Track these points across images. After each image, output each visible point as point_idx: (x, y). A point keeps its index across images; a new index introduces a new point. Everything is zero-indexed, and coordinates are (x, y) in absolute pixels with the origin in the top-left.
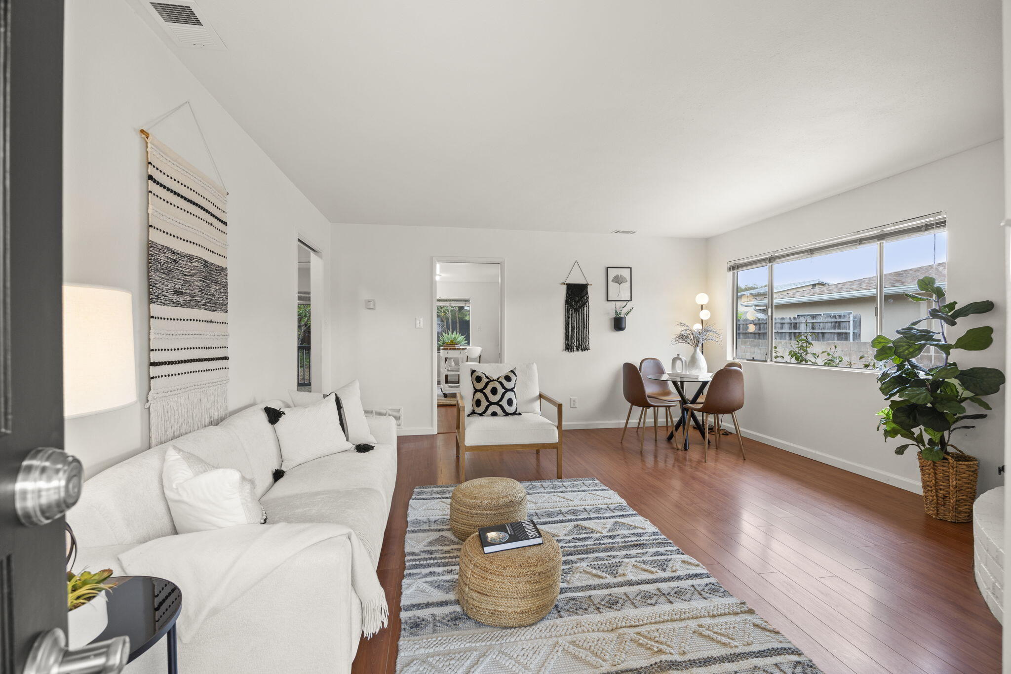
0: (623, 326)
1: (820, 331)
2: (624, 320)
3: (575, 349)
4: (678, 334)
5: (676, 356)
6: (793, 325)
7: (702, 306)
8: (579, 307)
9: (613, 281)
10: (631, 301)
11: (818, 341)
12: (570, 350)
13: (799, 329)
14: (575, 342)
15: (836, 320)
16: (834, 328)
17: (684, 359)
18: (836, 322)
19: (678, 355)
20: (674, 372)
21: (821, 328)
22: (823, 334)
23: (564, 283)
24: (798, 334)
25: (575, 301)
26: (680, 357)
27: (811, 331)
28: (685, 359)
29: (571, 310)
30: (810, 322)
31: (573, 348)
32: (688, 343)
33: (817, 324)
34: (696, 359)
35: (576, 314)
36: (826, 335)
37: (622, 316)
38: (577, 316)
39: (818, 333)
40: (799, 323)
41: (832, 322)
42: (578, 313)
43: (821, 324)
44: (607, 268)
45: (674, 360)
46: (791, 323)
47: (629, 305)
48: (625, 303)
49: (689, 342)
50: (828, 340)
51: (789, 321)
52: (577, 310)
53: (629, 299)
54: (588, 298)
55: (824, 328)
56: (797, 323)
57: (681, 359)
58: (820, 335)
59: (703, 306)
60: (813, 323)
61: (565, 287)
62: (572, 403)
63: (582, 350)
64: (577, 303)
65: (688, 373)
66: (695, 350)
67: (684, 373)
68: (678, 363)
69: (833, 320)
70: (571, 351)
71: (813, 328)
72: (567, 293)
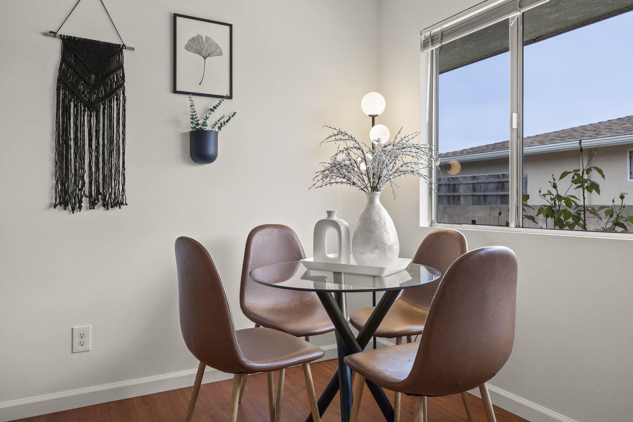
0: (211, 151)
1: (482, 194)
2: (212, 137)
3: (85, 202)
4: (328, 161)
5: (325, 216)
6: (451, 187)
7: (373, 117)
8: (99, 100)
9: (188, 48)
10: (230, 97)
11: (480, 204)
12: (70, 207)
13: (458, 192)
14: (87, 185)
15: (499, 180)
16: (497, 189)
17: (343, 223)
18: (499, 182)
19: (330, 213)
20: (319, 260)
21: (482, 189)
22: (485, 196)
23: (53, 34)
24: (456, 198)
25: (87, 83)
26: (335, 218)
27: (472, 194)
28: (346, 223)
29: (75, 106)
30: (470, 182)
31: (80, 202)
32: (354, 184)
33: (479, 185)
34: (374, 222)
35: (90, 116)
36: (488, 199)
37: (209, 128)
38: (94, 120)
39: (479, 196)
40: (458, 184)
41: (495, 183)
42: (94, 114)
43: (483, 185)
44: (175, 16)
45: (320, 227)
46: (449, 185)
47: (226, 107)
48: (217, 101)
49: (355, 180)
50: (490, 204)
51: (447, 182)
52: (92, 107)
53: (226, 93)
54: (123, 78)
55: (486, 190)
56: (455, 185)
57: (336, 225)
58: (482, 198)
59: (376, 118)
60: (474, 184)
61: (57, 44)
62: (77, 339)
63: (105, 205)
64: (93, 88)
65: (353, 262)
66: (371, 201)
67: (343, 262)
68: (330, 233)
69: (496, 180)
70: (73, 210)
71: (474, 190)
72: (64, 60)
